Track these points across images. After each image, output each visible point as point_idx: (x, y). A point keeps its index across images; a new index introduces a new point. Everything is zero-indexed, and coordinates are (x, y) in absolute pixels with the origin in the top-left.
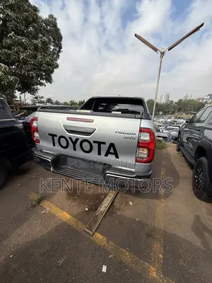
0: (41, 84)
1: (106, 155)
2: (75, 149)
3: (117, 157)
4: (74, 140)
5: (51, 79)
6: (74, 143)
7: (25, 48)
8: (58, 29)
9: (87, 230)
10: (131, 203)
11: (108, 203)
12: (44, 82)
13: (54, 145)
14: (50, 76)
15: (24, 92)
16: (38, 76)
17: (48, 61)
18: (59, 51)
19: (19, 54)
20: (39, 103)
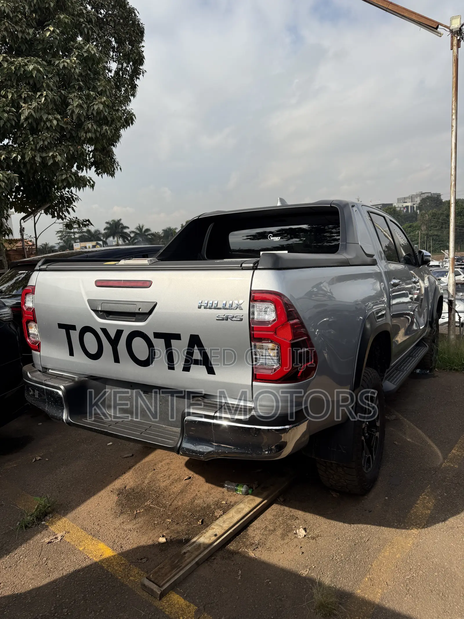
0: (82, 183)
1: (186, 369)
2: (117, 360)
3: (211, 371)
4: (113, 335)
5: (113, 161)
6: (114, 342)
7: (35, 88)
8: (131, 11)
9: (147, 582)
10: (302, 532)
11: (226, 526)
12: (90, 173)
13: (71, 354)
14: (110, 155)
15: (34, 213)
16: (71, 160)
17: (99, 112)
18: (136, 73)
19: (19, 107)
20: (83, 239)
